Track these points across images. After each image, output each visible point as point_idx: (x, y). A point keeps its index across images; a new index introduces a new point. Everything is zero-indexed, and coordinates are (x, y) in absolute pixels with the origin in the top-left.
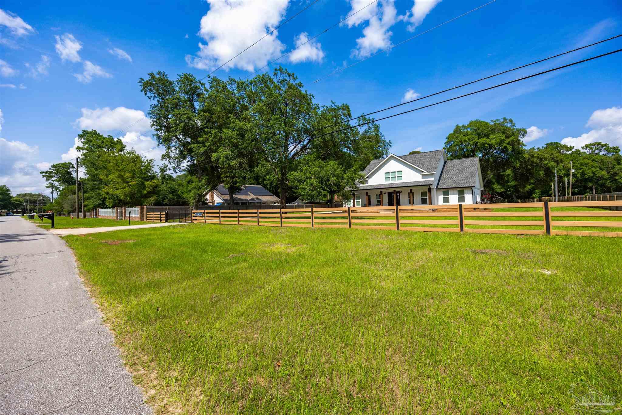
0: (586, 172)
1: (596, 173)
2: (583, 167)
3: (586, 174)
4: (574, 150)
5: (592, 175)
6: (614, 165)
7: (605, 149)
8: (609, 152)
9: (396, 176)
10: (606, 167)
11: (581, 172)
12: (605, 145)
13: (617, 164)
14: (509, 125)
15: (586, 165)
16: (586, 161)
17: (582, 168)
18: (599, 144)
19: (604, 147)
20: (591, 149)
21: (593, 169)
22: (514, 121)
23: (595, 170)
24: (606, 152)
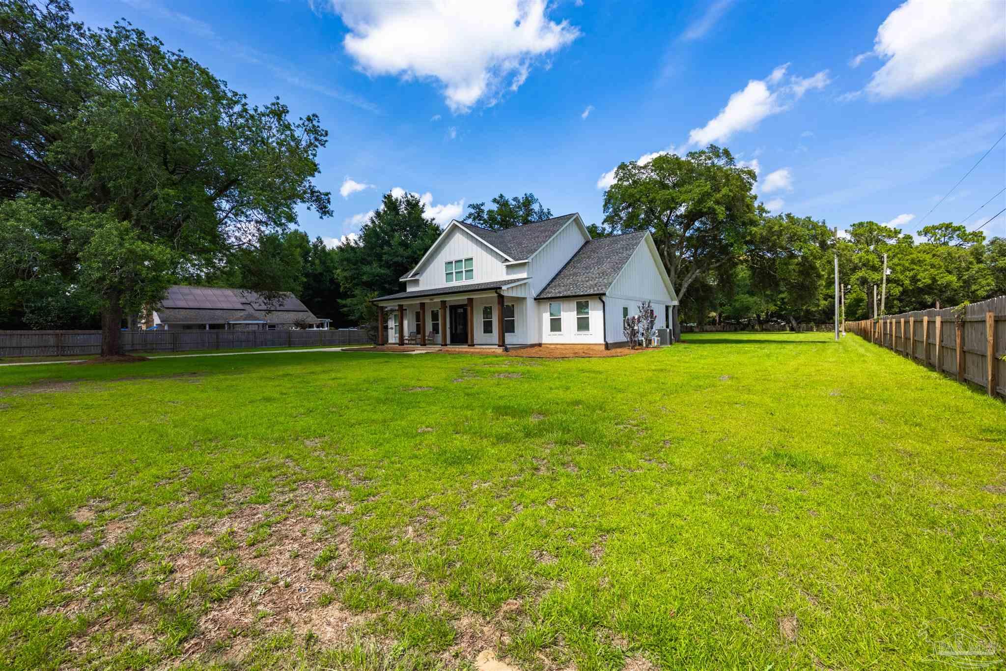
0: (919, 277)
1: (937, 278)
2: (915, 267)
3: (919, 280)
4: (901, 236)
5: (930, 282)
6: (971, 263)
7: (958, 236)
8: (965, 240)
9: (464, 270)
10: (956, 268)
11: (912, 277)
12: (959, 229)
13: (975, 262)
14: (721, 162)
15: (920, 262)
16: (922, 256)
17: (913, 269)
18: (948, 226)
19: (958, 233)
20: (935, 235)
21: (932, 270)
22: (733, 154)
23: (936, 273)
24: (960, 241)
